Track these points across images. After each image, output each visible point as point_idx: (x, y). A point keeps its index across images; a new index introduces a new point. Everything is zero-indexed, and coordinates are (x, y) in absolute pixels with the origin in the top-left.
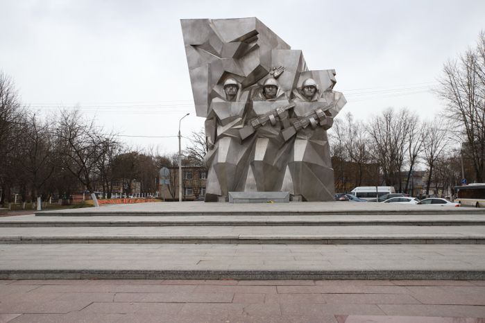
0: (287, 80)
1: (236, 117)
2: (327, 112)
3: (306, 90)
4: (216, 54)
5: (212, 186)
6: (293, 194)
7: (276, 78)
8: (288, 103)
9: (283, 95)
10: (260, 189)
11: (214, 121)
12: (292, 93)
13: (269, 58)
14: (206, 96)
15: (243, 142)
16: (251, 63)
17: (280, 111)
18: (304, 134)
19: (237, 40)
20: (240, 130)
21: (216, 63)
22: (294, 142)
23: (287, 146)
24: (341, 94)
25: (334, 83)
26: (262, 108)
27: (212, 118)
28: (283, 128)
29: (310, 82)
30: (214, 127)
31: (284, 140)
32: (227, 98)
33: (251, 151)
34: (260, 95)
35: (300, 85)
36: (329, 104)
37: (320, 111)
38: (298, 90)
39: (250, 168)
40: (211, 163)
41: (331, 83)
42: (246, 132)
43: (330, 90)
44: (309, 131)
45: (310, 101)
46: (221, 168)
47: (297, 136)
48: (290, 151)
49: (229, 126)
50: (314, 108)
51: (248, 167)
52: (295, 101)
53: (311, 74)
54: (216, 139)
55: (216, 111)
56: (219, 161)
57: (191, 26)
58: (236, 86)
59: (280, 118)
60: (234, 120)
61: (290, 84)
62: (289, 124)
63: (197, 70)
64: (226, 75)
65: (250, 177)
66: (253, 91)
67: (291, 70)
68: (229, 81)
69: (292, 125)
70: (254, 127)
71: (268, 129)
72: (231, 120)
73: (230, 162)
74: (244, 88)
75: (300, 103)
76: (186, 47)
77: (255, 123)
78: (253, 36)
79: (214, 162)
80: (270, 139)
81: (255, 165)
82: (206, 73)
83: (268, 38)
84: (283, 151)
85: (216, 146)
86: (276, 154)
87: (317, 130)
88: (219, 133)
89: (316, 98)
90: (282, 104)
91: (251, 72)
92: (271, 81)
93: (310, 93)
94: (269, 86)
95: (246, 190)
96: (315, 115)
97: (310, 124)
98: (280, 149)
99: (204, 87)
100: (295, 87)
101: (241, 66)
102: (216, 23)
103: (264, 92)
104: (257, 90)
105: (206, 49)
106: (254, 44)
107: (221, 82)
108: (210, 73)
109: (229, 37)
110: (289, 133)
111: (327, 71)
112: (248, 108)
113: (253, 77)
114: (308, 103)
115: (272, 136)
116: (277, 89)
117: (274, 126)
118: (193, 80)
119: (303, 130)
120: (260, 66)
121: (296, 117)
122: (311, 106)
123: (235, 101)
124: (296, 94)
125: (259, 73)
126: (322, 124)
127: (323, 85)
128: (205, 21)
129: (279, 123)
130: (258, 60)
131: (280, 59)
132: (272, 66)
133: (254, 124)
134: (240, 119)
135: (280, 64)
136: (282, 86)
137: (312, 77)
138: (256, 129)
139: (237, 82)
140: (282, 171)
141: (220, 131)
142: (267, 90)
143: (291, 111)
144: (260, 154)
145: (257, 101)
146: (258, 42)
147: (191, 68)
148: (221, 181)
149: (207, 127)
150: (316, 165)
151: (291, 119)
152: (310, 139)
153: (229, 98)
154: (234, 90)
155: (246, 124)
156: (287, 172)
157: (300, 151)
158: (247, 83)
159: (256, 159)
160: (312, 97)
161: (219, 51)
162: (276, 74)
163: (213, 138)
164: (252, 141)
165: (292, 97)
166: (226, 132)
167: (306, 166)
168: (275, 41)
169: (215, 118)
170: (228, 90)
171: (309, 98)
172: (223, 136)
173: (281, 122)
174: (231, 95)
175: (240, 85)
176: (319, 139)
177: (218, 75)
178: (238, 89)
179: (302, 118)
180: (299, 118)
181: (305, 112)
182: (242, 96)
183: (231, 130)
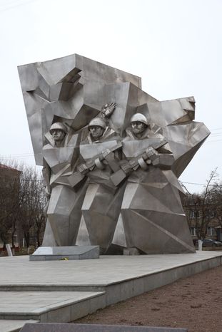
1: (65, 163)
2: (161, 150)
3: (133, 127)
4: (45, 98)
6: (126, 246)
8: (116, 144)
9: (114, 135)
11: (47, 169)
12: (124, 132)
17: (106, 153)
18: (137, 177)
21: (47, 107)
28: (112, 172)
30: (48, 176)
32: (56, 144)
34: (89, 138)
37: (150, 149)
39: (83, 218)
44: (140, 173)
45: (139, 139)
47: (128, 180)
49: (59, 174)
50: (144, 147)
52: (124, 141)
57: (25, 72)
60: (64, 166)
62: (117, 167)
63: (33, 117)
64: (56, 119)
65: (83, 228)
66: (82, 134)
69: (120, 167)
71: (98, 174)
72: (60, 167)
73: (61, 212)
74: (76, 131)
75: (130, 142)
76: (24, 95)
77: (82, 168)
82: (40, 120)
87: (151, 171)
88: (51, 182)
89: (146, 135)
90: (108, 146)
91: (77, 113)
93: (137, 131)
94: (93, 127)
95: (77, 244)
96: (144, 155)
97: (140, 166)
99: (39, 134)
105: (38, 94)
109: (56, 78)
114: (137, 142)
115: (102, 182)
116: (104, 129)
117: (102, 170)
118: (31, 128)
119: (135, 173)
120: (84, 106)
121: (126, 158)
122: (140, 145)
123: (63, 146)
124: (128, 132)
126: (154, 164)
130: (82, 99)
134: (69, 165)
141: (53, 179)
142: (92, 131)
144: (88, 202)
145: (84, 144)
146: (81, 81)
150: (154, 212)
152: (142, 182)
154: (59, 134)
157: (129, 197)
159: (83, 209)
163: (49, 187)
164: (84, 188)
165: (123, 135)
166: (57, 180)
169: (47, 166)
170: (54, 135)
171: (139, 136)
172: (55, 185)
174: (57, 140)
175: (69, 129)
178: (65, 134)
179: (131, 159)
180: (128, 160)
181: (134, 152)
182: (71, 140)
183: (62, 178)
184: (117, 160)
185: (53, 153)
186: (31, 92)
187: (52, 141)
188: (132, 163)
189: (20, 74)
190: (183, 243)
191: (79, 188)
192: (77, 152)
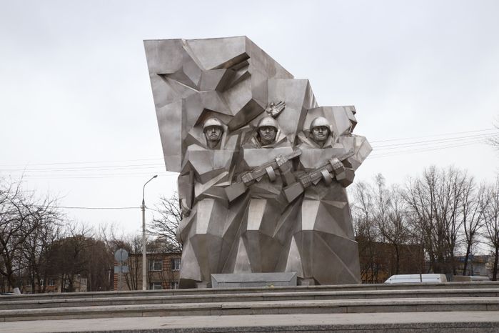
0: (290, 119)
1: (221, 170)
2: (345, 162)
3: (316, 132)
4: (192, 85)
5: (188, 267)
6: (302, 276)
7: (275, 117)
8: (292, 151)
9: (285, 140)
10: (255, 270)
11: (190, 177)
12: (297, 138)
13: (265, 90)
14: (179, 143)
15: (231, 204)
16: (240, 98)
17: (281, 161)
18: (316, 193)
19: (221, 67)
20: (226, 189)
21: (192, 97)
22: (301, 204)
23: (291, 209)
24: (364, 139)
25: (354, 123)
26: (256, 157)
27: (188, 173)
28: (285, 185)
29: (321, 121)
30: (190, 185)
31: (287, 200)
32: (208, 145)
33: (242, 218)
34: (253, 140)
35: (307, 127)
36: (347, 151)
37: (336, 160)
38: (305, 132)
39: (241, 241)
40: (186, 236)
41: (349, 124)
42: (234, 191)
43: (348, 132)
44: (321, 188)
45: (321, 148)
46: (200, 241)
47: (306, 196)
48: (297, 217)
49: (211, 183)
50: (328, 156)
51: (238, 241)
52: (302, 147)
53: (322, 111)
54: (194, 201)
55: (192, 163)
56: (198, 232)
57: (157, 49)
58: (221, 128)
59: (281, 172)
60: (218, 174)
61: (293, 125)
62: (293, 179)
63: (167, 108)
64: (207, 113)
65: (242, 254)
66: (243, 135)
67: (295, 107)
68: (211, 122)
69: (297, 180)
70: (245, 184)
71: (266, 186)
72: (213, 174)
73: (214, 233)
74: (231, 131)
75: (308, 150)
76: (151, 78)
77: (247, 178)
78: (242, 60)
79: (191, 234)
80: (268, 199)
81: (249, 237)
82: (179, 112)
83: (263, 64)
84: (286, 217)
85: (194, 212)
86: (277, 221)
87: (332, 187)
88: (197, 193)
89: (329, 143)
90: (283, 153)
91: (240, 109)
92: (268, 121)
93: (322, 137)
94: (265, 128)
95: (235, 272)
96: (328, 167)
97: (322, 179)
98: (282, 214)
99: (176, 131)
100: (300, 130)
101: (226, 102)
102: (191, 44)
103: (259, 136)
104: (249, 133)
105: (178, 79)
106: (244, 72)
107: (199, 123)
108: (184, 111)
109: (211, 62)
110: (293, 192)
111: (344, 107)
112: (237, 158)
113: (243, 117)
114: (319, 150)
115: (271, 196)
116: (276, 131)
117: (273, 182)
118: (162, 122)
119: (313, 188)
120: (252, 101)
121: (302, 169)
122: (323, 154)
123: (219, 148)
124: (303, 138)
125: (251, 111)
126: (339, 178)
127: (339, 126)
128: (177, 41)
129: (279, 178)
130: (250, 92)
131: (280, 92)
132: (269, 101)
133: (245, 180)
134: (226, 173)
135: (280, 98)
136: (283, 128)
137: (323, 115)
138: (249, 187)
139: (222, 122)
140: (286, 245)
141: (199, 190)
142: (263, 132)
143: (296, 161)
144: (255, 220)
145: (249, 148)
146: (250, 69)
147: (158, 106)
148: (201, 260)
149: (181, 185)
150: (334, 236)
151: (297, 173)
152: (323, 199)
153: (211, 144)
154: (218, 133)
155: (234, 180)
156: (293, 246)
157: (310, 216)
158: (234, 125)
159: (250, 227)
160: (324, 142)
161: (196, 82)
162: (275, 112)
163: (190, 201)
164: (243, 203)
165: (297, 142)
167: (320, 237)
168: (272, 68)
169: (191, 172)
170: (210, 133)
171: (321, 143)
172: (203, 197)
173: (282, 176)
174: (213, 141)
175: (226, 128)
176: (335, 199)
177: (195, 114)
179: (311, 170)
180: (308, 171)
181: (316, 162)
182: (229, 142)
183: (213, 188)
184: (291, 171)
186: (163, 76)
189: (149, 51)
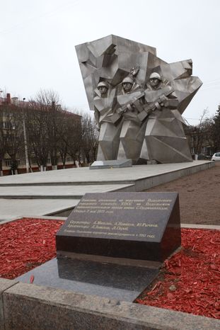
0: (142, 76)
2: (169, 96)
4: (94, 66)
6: (148, 159)
7: (134, 76)
9: (139, 88)
11: (97, 113)
12: (145, 86)
13: (130, 61)
17: (134, 100)
18: (154, 115)
21: (95, 72)
22: (147, 121)
28: (138, 112)
31: (140, 120)
32: (102, 96)
37: (163, 96)
39: (121, 143)
42: (115, 118)
44: (156, 112)
45: (155, 90)
47: (149, 117)
49: (105, 115)
50: (158, 95)
52: (146, 91)
55: (96, 106)
56: (100, 140)
57: (80, 50)
58: (106, 87)
59: (135, 106)
60: (108, 110)
61: (144, 79)
62: (141, 109)
63: (87, 79)
64: (101, 79)
65: (121, 149)
68: (101, 84)
70: (119, 114)
71: (129, 114)
73: (107, 139)
75: (149, 92)
76: (80, 65)
80: (132, 121)
82: (91, 81)
86: (137, 131)
88: (100, 121)
89: (160, 86)
90: (135, 96)
91: (114, 75)
92: (126, 80)
93: (155, 84)
94: (126, 83)
95: (118, 158)
96: (159, 100)
97: (156, 108)
98: (140, 127)
99: (91, 90)
102: (93, 44)
105: (89, 64)
108: (94, 80)
109: (99, 52)
114: (155, 92)
115: (132, 119)
116: (132, 85)
117: (132, 111)
119: (153, 112)
120: (119, 70)
121: (147, 103)
122: (156, 94)
123: (106, 97)
125: (122, 74)
126: (166, 105)
129: (135, 109)
130: (117, 65)
131: (138, 61)
132: (132, 67)
133: (119, 112)
134: (111, 109)
138: (122, 115)
141: (101, 119)
142: (124, 86)
144: (124, 133)
145: (119, 95)
146: (116, 53)
147: (84, 78)
148: (104, 153)
150: (166, 137)
151: (144, 105)
152: (158, 118)
154: (104, 89)
155: (115, 112)
156: (144, 144)
157: (150, 128)
158: (115, 83)
159: (121, 136)
161: (95, 63)
162: (134, 73)
164: (121, 123)
165: (146, 88)
166: (104, 119)
167: (156, 139)
170: (100, 90)
171: (155, 87)
172: (102, 122)
174: (103, 94)
175: (109, 86)
176: (167, 117)
177: (97, 80)
178: (108, 89)
179: (150, 103)
180: (149, 104)
182: (111, 93)
183: (106, 118)
184: (141, 104)
185: (100, 102)
186: (84, 63)
187: (99, 94)
188: (151, 106)
189: (77, 51)
190: (185, 156)
191: (118, 124)
192: (115, 100)
